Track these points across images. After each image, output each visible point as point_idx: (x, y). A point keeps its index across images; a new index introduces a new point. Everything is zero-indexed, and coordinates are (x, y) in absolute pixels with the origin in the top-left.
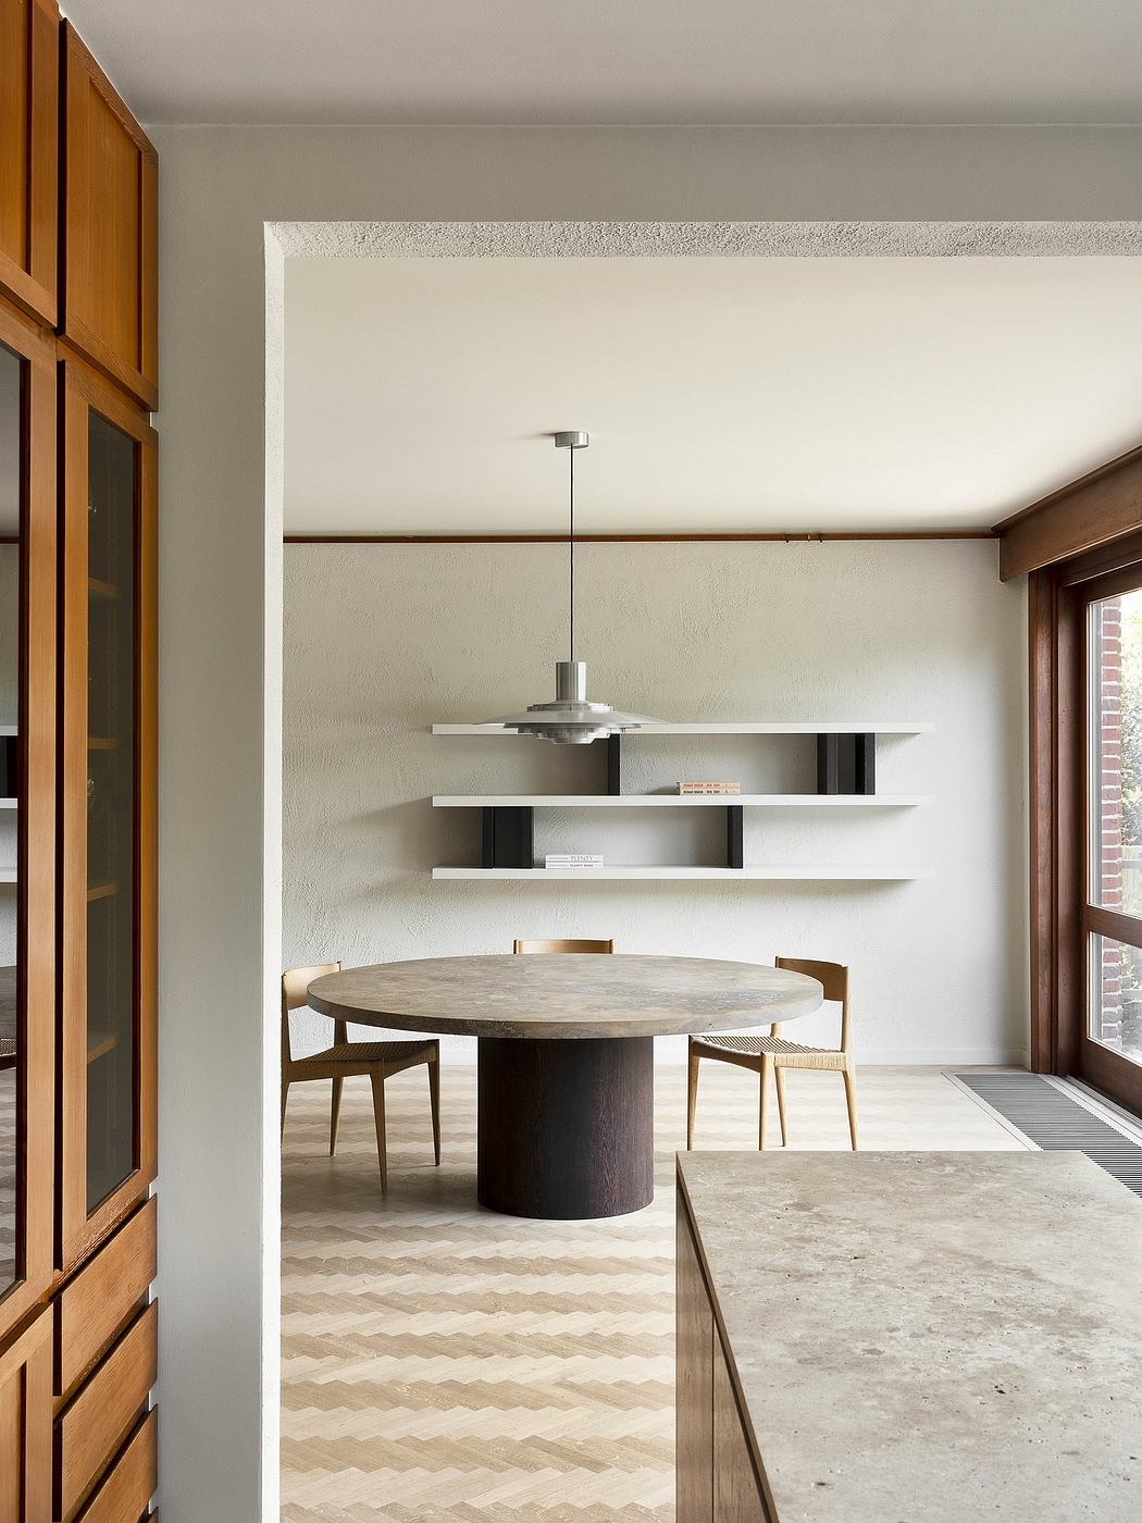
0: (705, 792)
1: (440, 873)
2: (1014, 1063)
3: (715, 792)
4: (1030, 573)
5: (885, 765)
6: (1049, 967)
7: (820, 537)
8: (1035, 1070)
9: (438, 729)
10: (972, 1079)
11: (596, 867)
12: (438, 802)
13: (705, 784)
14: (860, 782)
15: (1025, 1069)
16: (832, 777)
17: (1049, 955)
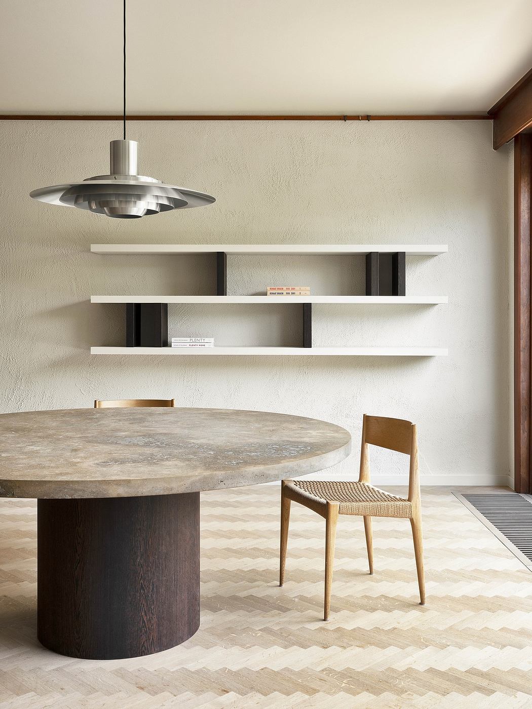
0: (285, 293)
1: (96, 350)
2: (502, 485)
3: (293, 293)
4: (515, 137)
5: (412, 276)
6: (527, 418)
7: (368, 118)
8: (518, 490)
9: (95, 248)
10: (473, 497)
11: (209, 347)
12: (96, 299)
13: (285, 288)
14: (395, 287)
15: (510, 490)
16: (375, 284)
17: (528, 410)
